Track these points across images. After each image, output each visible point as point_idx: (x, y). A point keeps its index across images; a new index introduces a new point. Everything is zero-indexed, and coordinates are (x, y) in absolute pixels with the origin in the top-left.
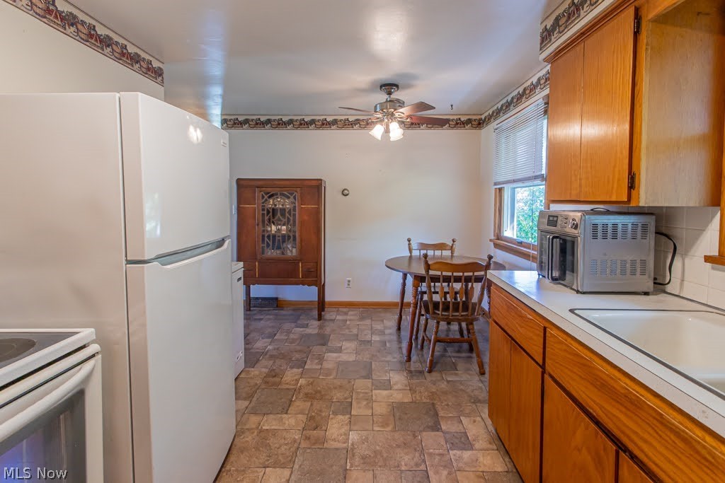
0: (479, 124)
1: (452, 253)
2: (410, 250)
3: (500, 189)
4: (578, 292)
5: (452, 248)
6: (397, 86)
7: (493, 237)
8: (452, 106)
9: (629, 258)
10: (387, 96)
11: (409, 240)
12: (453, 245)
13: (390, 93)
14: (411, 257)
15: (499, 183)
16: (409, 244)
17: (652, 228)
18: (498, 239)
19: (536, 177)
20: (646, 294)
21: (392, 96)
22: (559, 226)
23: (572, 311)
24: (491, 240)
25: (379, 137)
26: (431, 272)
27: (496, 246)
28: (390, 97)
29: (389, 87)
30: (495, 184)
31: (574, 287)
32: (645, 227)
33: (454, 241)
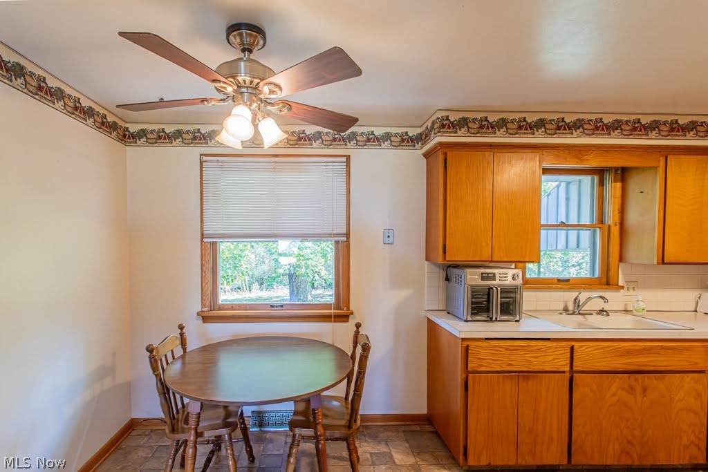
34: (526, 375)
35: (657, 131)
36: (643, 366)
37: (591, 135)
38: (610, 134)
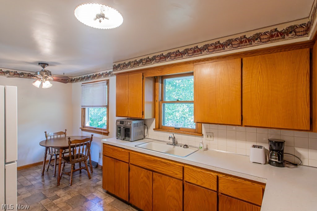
0: (72, 81)
1: (65, 135)
2: (46, 137)
3: (84, 109)
4: (131, 141)
5: (65, 133)
6: (48, 65)
7: (81, 127)
8: (64, 73)
9: (140, 131)
10: (42, 68)
11: (46, 132)
12: (65, 132)
13: (44, 67)
14: (47, 140)
15: (85, 106)
16: (46, 134)
17: (143, 123)
18: (83, 127)
19: (104, 106)
20: (143, 139)
21: (45, 69)
22: (124, 124)
23: (135, 146)
24: (80, 128)
25: (38, 87)
26: (71, 145)
27: (82, 130)
28: (44, 69)
29: (44, 64)
30: (82, 106)
31: (130, 140)
32: (142, 123)
33: (66, 130)
34: (117, 160)
35: (187, 54)
36: (153, 168)
37: (159, 62)
38: (166, 60)
